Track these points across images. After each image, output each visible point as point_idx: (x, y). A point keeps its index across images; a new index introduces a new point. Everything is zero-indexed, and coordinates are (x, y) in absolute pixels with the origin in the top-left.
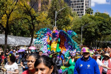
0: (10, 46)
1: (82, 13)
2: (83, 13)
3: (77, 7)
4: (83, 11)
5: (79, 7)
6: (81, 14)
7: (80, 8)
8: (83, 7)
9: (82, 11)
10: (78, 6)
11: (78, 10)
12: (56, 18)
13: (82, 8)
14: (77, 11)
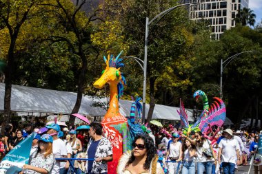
2: (225, 22)
3: (209, 6)
4: (225, 19)
5: (214, 7)
6: (218, 25)
7: (217, 10)
9: (222, 17)
10: (211, 2)
11: (211, 14)
13: (222, 9)
14: (209, 18)
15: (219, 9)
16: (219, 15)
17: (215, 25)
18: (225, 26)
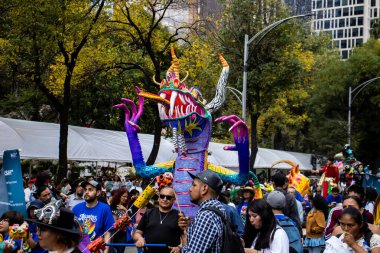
0: (81, 164)
1: (355, 34)
2: (361, 34)
3: (339, 13)
4: (362, 30)
5: (346, 14)
6: (351, 38)
7: (349, 17)
9: (357, 27)
10: (341, 7)
12: (245, 60)
13: (357, 16)
14: (339, 29)
15: (353, 16)
16: (353, 23)
17: (347, 39)
18: (359, 37)
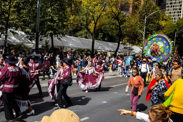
0: (98, 51)
1: (178, 16)
2: (180, 16)
4: (181, 14)
5: (176, 10)
8: (181, 9)
9: (179, 13)
11: (175, 13)
12: (145, 23)
14: (173, 14)
15: (178, 10)
16: (178, 13)
17: (176, 17)
18: (180, 17)
